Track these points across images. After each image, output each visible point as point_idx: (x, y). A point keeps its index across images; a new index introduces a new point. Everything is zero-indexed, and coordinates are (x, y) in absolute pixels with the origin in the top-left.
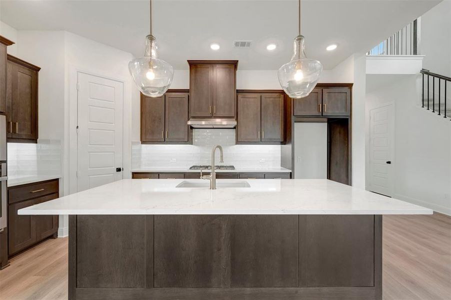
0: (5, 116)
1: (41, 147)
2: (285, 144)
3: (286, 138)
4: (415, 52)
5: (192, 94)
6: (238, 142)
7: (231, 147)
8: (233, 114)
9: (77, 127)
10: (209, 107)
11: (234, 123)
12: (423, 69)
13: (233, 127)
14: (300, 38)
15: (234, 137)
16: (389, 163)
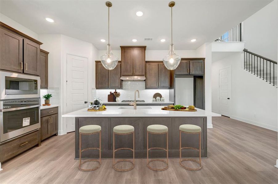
0: (40, 77)
1: (49, 91)
2: (171, 89)
3: (171, 86)
4: (241, 40)
5: (123, 64)
6: (146, 88)
7: (143, 91)
8: (144, 74)
9: (67, 81)
10: (131, 70)
11: (144, 78)
12: (245, 49)
13: (144, 80)
14: (172, 45)
15: (144, 86)
16: (229, 99)
